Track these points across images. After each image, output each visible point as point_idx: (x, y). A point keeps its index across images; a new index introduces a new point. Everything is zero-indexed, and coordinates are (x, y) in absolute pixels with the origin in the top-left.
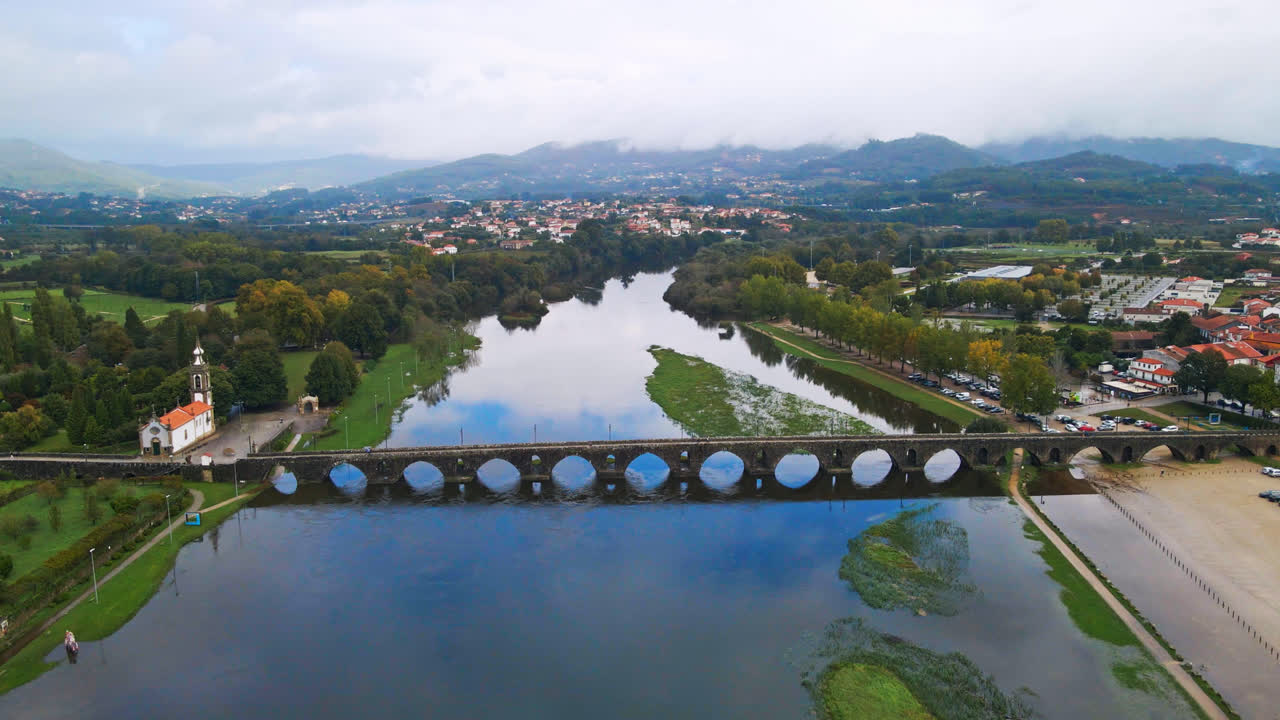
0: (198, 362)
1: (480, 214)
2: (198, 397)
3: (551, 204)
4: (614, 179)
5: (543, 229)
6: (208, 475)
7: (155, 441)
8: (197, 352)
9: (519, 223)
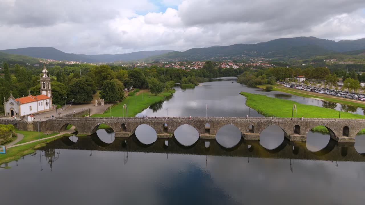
0: (44, 77)
1: (173, 64)
2: (44, 93)
3: (194, 62)
4: (212, 58)
5: (192, 68)
6: (31, 127)
7: (12, 110)
8: (44, 71)
9: (185, 66)
